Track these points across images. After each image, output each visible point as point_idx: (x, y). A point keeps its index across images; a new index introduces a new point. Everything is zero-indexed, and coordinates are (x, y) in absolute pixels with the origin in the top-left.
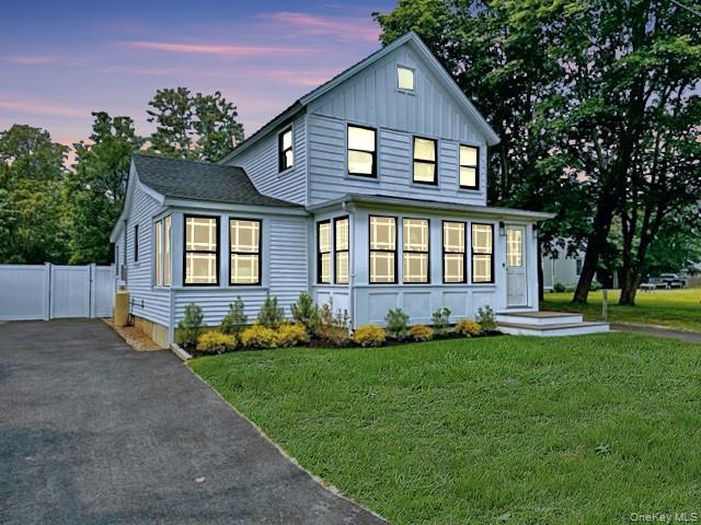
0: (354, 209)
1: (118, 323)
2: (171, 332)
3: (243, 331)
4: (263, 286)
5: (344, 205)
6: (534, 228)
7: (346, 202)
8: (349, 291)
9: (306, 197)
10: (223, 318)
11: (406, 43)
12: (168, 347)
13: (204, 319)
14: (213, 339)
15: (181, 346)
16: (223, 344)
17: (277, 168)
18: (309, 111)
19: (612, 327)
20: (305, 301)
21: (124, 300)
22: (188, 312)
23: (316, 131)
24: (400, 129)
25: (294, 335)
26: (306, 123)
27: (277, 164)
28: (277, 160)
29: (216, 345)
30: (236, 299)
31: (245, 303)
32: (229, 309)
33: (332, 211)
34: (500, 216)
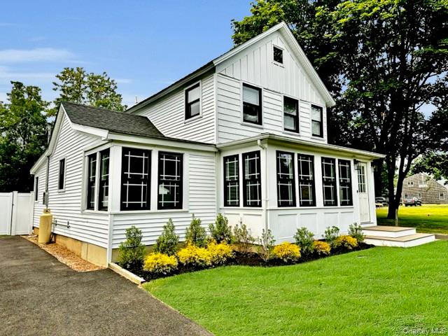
0: (266, 146)
1: (41, 240)
2: (109, 253)
3: (179, 250)
4: (184, 209)
5: (259, 142)
6: (372, 165)
7: (261, 140)
8: (263, 213)
9: (215, 137)
10: (157, 238)
11: (278, 30)
12: (107, 267)
13: (143, 239)
14: (159, 261)
15: (124, 267)
16: (168, 265)
17: (184, 116)
18: (218, 71)
19: (436, 237)
20: (221, 222)
21: (48, 221)
22: (129, 234)
23: (222, 86)
24: (276, 90)
25: (224, 253)
26: (214, 80)
27: (184, 113)
28: (184, 110)
29: (163, 266)
30: (168, 220)
31: (175, 224)
32: (163, 229)
33: (241, 148)
34: (354, 155)
